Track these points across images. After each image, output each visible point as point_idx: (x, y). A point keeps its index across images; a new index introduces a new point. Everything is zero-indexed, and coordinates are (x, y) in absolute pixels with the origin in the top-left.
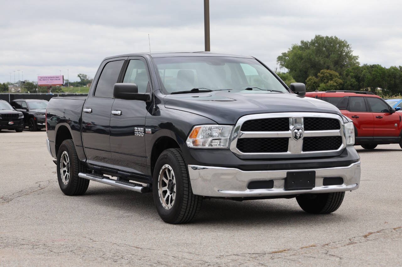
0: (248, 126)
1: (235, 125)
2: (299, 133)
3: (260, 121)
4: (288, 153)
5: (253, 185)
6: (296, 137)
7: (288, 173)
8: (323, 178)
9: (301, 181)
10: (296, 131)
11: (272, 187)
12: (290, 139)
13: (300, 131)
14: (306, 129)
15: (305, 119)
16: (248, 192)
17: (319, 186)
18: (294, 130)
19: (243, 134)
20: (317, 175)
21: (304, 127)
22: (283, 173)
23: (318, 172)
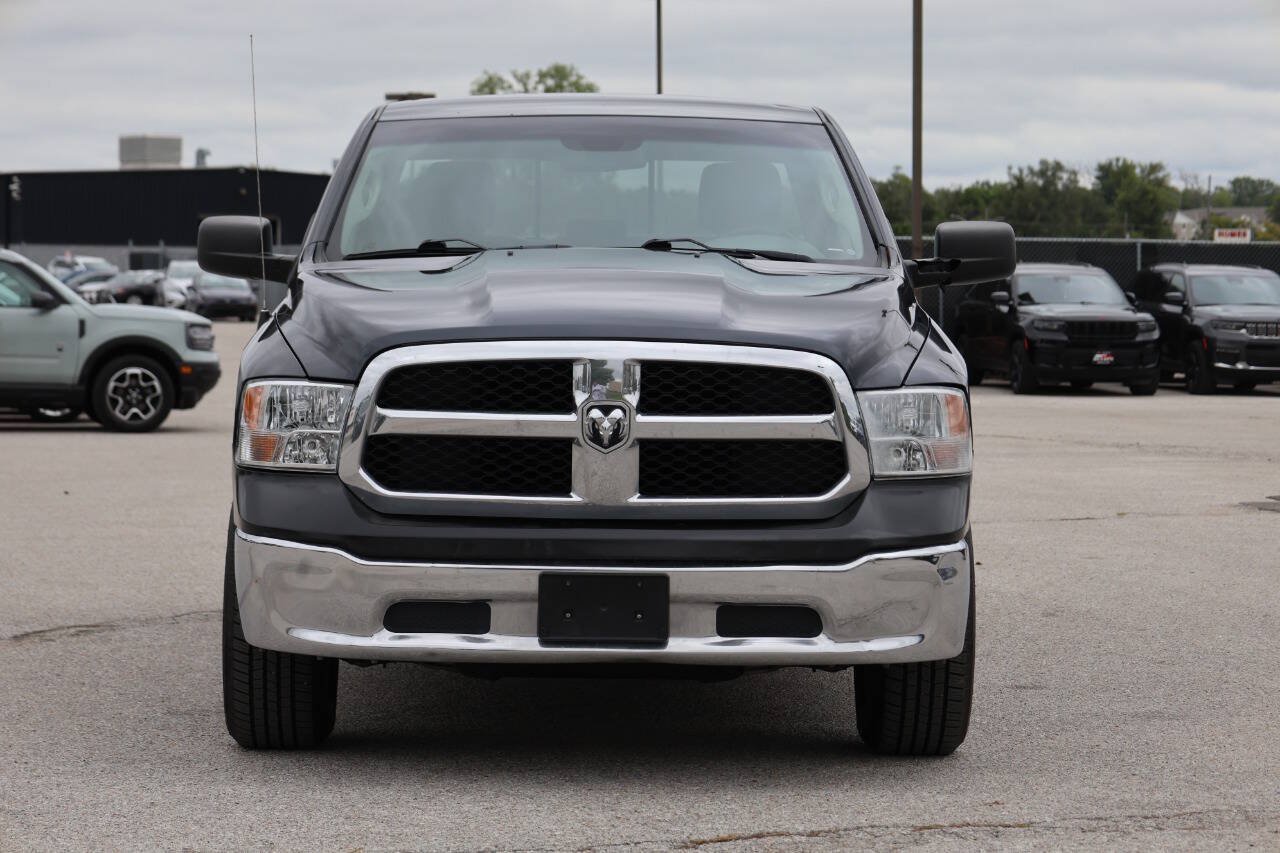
0: (402, 388)
1: (356, 383)
2: (606, 424)
3: (450, 372)
4: (575, 498)
5: (403, 615)
6: (596, 438)
7: (544, 578)
8: (717, 606)
9: (604, 610)
10: (596, 414)
11: (486, 629)
12: (574, 447)
13: (617, 414)
14: (645, 408)
15: (649, 367)
16: (385, 640)
17: (696, 633)
18: (589, 410)
19: (382, 419)
20: (675, 589)
21: (642, 400)
22: (523, 578)
23: (684, 579)
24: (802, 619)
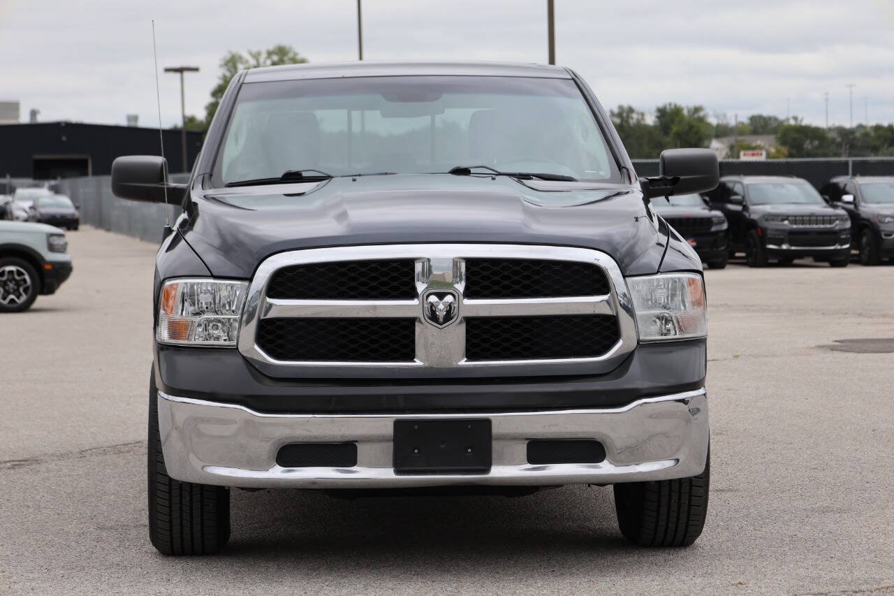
0: (285, 283)
1: (251, 279)
2: (441, 306)
3: (322, 270)
4: (418, 363)
5: (291, 454)
6: (433, 317)
7: (398, 424)
8: (527, 442)
9: (442, 446)
10: (433, 299)
11: (354, 463)
12: (417, 324)
13: (449, 299)
14: (469, 293)
15: (471, 262)
16: (277, 473)
17: (512, 462)
18: (428, 297)
19: (271, 305)
20: (496, 429)
21: (467, 288)
22: (383, 424)
23: (502, 422)
24: (591, 450)
